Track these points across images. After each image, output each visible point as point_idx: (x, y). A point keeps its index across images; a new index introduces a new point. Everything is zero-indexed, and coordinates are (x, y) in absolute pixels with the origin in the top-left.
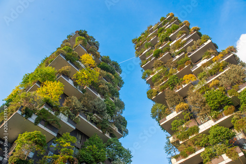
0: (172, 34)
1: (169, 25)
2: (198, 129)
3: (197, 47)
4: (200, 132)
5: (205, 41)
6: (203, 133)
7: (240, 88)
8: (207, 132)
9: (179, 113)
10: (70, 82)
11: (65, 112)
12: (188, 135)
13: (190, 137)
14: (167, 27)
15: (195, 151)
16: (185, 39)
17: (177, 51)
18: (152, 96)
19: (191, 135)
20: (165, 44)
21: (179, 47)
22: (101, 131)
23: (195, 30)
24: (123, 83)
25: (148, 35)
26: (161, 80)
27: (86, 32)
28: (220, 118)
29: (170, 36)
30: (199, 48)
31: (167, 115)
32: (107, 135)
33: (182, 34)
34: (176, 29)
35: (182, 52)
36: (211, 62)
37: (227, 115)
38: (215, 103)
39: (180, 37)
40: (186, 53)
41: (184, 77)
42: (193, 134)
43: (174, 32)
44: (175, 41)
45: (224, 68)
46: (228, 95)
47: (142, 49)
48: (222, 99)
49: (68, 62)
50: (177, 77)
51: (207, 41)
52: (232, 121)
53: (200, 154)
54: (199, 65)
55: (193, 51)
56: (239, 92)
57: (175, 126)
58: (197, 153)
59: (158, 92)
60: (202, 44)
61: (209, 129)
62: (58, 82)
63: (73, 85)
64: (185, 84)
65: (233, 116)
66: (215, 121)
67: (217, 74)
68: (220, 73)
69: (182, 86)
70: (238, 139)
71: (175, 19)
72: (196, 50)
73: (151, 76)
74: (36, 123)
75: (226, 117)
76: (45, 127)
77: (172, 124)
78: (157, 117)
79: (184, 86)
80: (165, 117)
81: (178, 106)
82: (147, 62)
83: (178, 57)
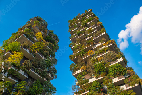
0: (88, 23)
1: (88, 17)
2: (88, 81)
3: (98, 35)
4: (89, 83)
5: (102, 32)
6: (90, 83)
7: (111, 63)
8: (91, 83)
9: (82, 71)
10: (28, 51)
11: (23, 69)
12: (83, 83)
13: (84, 84)
14: (87, 17)
15: (84, 92)
16: (94, 28)
17: (89, 34)
18: (72, 58)
19: (85, 84)
20: (84, 28)
21: (90, 33)
22: (41, 77)
23: (99, 24)
24: (59, 48)
25: (77, 20)
26: (77, 50)
27: (40, 18)
28: (99, 77)
29: (87, 24)
30: (99, 35)
31: (77, 70)
32: (45, 79)
33: (93, 24)
34: (91, 21)
35: (91, 36)
36: (102, 46)
37: (102, 76)
38: (98, 70)
39: (92, 26)
40: (92, 37)
41: (88, 51)
42: (86, 83)
43: (90, 22)
44: (89, 28)
45: (107, 51)
46: (105, 66)
47: (72, 28)
48: (101, 68)
49: (28, 38)
50: (85, 51)
51: (103, 32)
52: (103, 80)
53: (86, 94)
54: (97, 46)
55: (96, 37)
56: (110, 65)
57: (79, 77)
58: (85, 93)
59: (75, 57)
60: (101, 34)
61: (93, 82)
62: (20, 52)
63: (29, 53)
64: (88, 55)
65: (104, 77)
66: (96, 79)
67: (103, 53)
68: (104, 53)
69: (86, 56)
70: (105, 88)
71: (92, 14)
72: (97, 36)
73: (74, 46)
74: (7, 76)
75: (101, 78)
76: (12, 78)
77: (78, 76)
78: (72, 70)
79: (87, 56)
80: (75, 71)
81: (82, 67)
82: (73, 37)
83: (88, 38)
